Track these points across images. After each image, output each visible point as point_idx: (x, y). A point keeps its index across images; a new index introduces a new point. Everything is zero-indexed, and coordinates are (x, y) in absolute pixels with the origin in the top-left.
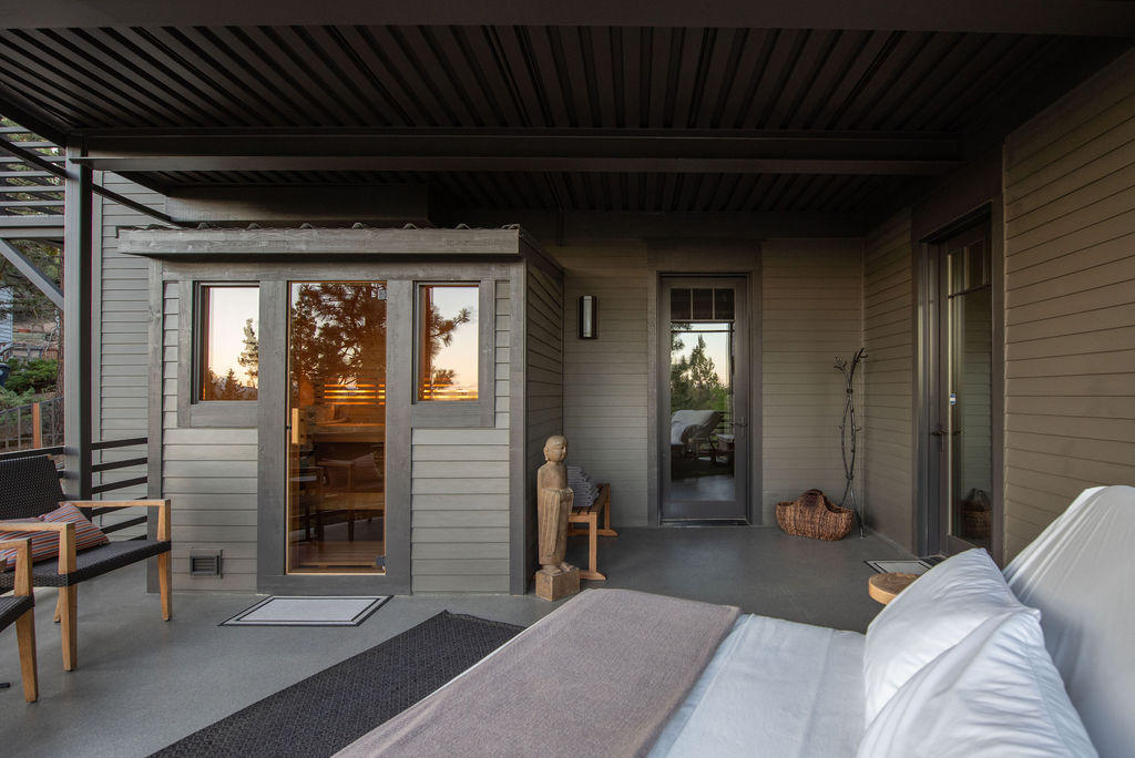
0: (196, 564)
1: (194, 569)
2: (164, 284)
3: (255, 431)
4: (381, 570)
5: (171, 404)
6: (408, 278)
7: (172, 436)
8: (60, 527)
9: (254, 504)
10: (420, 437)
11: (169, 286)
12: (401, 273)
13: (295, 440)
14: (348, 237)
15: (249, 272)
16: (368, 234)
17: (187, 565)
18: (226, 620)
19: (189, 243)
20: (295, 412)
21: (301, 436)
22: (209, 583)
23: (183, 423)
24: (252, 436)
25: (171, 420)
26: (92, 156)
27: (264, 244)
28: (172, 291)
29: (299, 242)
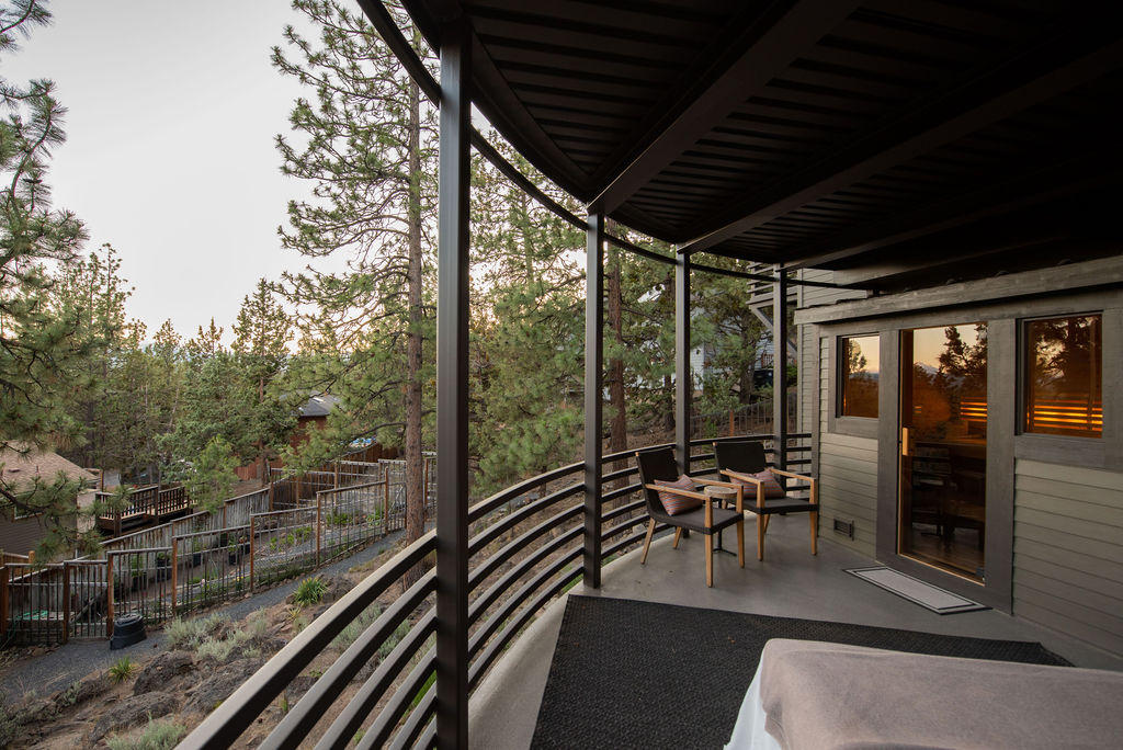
0: (837, 525)
1: (836, 528)
2: (821, 339)
3: (876, 442)
4: (980, 580)
5: (825, 416)
6: (1009, 317)
7: (826, 437)
8: (758, 482)
9: (875, 494)
10: (1023, 467)
11: (823, 340)
12: (1001, 313)
13: (905, 452)
14: (943, 292)
15: (871, 326)
16: (961, 287)
17: (832, 526)
18: (847, 568)
19: (832, 313)
20: (905, 430)
21: (909, 450)
22: (844, 541)
23: (831, 430)
24: (873, 444)
25: (825, 426)
26: (787, 265)
27: (878, 307)
28: (825, 343)
29: (903, 302)
